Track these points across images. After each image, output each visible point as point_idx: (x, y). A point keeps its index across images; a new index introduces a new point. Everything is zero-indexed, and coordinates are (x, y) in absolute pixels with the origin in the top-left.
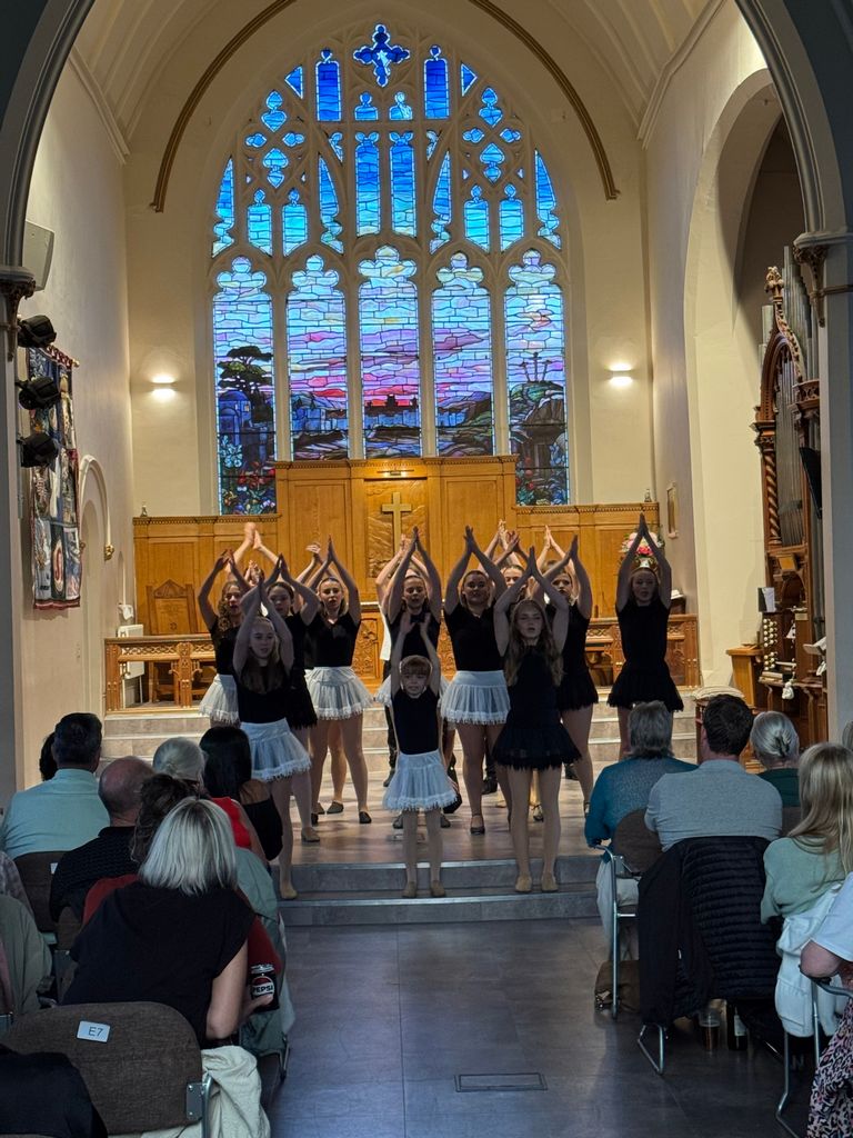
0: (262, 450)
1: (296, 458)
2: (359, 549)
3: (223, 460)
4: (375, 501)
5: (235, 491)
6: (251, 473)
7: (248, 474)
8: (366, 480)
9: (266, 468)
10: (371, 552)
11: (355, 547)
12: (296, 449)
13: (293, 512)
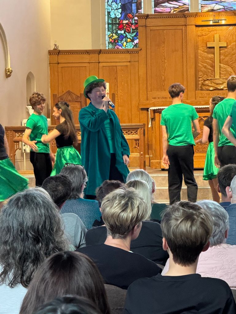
0: (134, 7)
1: (155, 11)
2: (192, 72)
3: (109, 13)
4: (203, 40)
5: (116, 33)
6: (127, 21)
7: (125, 22)
8: (196, 26)
9: (136, 18)
10: (200, 73)
11: (189, 70)
12: (156, 6)
13: (149, 47)
